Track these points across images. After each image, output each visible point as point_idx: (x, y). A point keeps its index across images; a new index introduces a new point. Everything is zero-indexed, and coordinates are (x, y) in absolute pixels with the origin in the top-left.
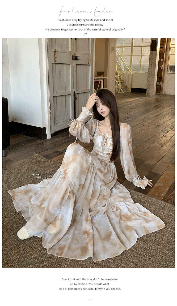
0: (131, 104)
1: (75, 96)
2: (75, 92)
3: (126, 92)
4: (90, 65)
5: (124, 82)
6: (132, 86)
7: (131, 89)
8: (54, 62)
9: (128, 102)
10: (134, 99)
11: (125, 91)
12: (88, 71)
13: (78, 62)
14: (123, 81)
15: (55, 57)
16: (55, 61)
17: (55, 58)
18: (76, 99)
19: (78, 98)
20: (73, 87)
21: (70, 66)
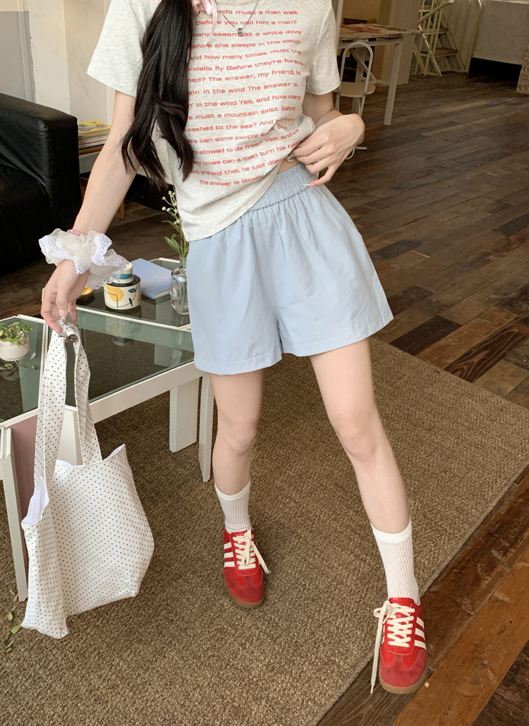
0: (452, 123)
3: (451, 72)
5: (448, 33)
6: (473, 50)
7: (469, 60)
9: (444, 116)
10: (468, 105)
11: (449, 69)
14: (447, 30)
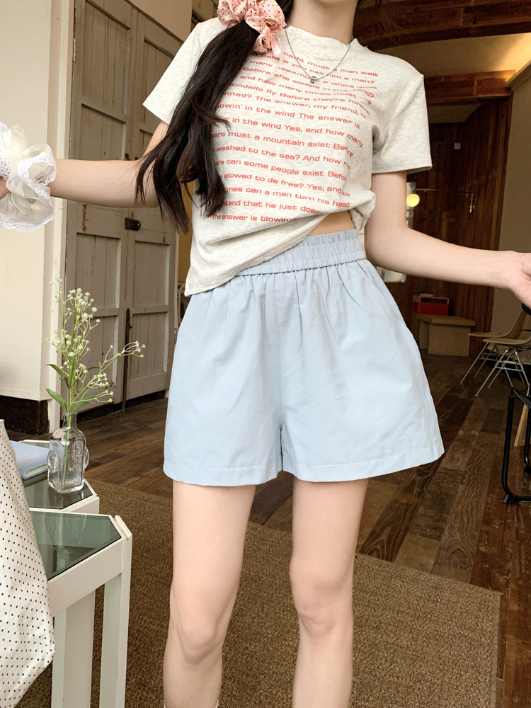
1: (128, 320)
2: (128, 309)
4: (168, 245)
8: (81, 231)
12: (163, 261)
13: (139, 235)
15: (84, 219)
16: (84, 228)
17: (83, 222)
18: (131, 330)
19: (134, 328)
20: (124, 297)
21: (120, 244)
